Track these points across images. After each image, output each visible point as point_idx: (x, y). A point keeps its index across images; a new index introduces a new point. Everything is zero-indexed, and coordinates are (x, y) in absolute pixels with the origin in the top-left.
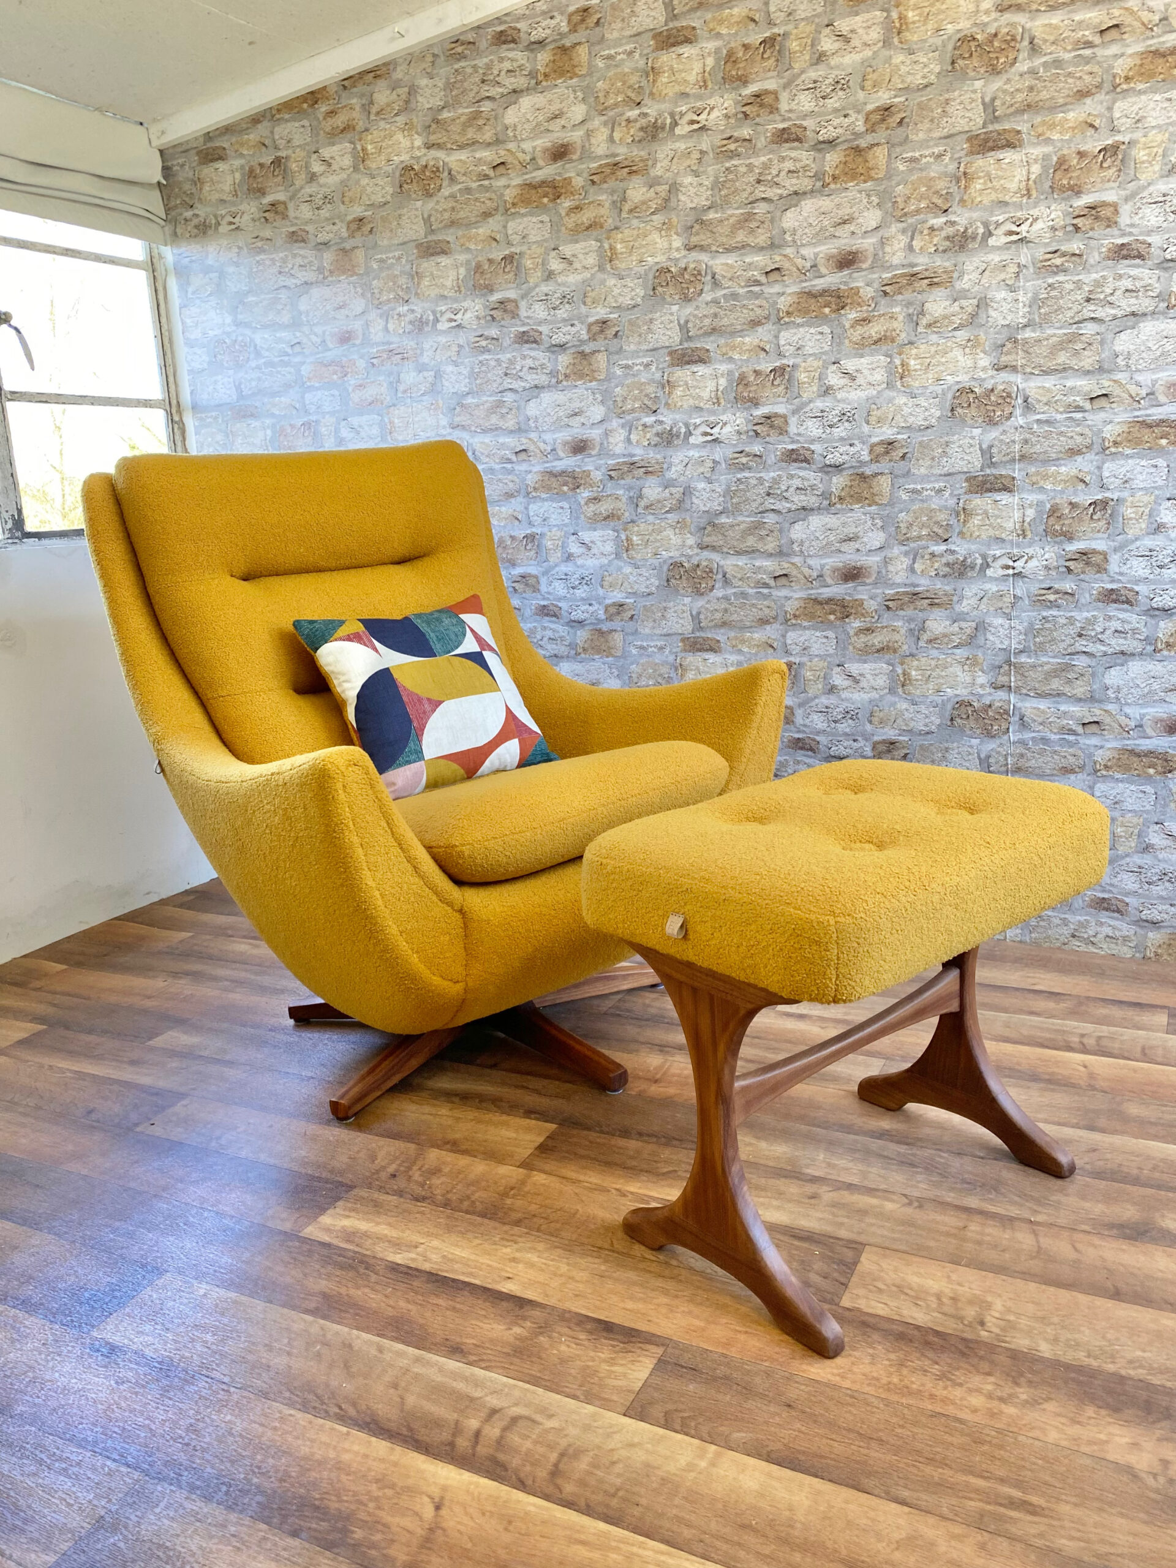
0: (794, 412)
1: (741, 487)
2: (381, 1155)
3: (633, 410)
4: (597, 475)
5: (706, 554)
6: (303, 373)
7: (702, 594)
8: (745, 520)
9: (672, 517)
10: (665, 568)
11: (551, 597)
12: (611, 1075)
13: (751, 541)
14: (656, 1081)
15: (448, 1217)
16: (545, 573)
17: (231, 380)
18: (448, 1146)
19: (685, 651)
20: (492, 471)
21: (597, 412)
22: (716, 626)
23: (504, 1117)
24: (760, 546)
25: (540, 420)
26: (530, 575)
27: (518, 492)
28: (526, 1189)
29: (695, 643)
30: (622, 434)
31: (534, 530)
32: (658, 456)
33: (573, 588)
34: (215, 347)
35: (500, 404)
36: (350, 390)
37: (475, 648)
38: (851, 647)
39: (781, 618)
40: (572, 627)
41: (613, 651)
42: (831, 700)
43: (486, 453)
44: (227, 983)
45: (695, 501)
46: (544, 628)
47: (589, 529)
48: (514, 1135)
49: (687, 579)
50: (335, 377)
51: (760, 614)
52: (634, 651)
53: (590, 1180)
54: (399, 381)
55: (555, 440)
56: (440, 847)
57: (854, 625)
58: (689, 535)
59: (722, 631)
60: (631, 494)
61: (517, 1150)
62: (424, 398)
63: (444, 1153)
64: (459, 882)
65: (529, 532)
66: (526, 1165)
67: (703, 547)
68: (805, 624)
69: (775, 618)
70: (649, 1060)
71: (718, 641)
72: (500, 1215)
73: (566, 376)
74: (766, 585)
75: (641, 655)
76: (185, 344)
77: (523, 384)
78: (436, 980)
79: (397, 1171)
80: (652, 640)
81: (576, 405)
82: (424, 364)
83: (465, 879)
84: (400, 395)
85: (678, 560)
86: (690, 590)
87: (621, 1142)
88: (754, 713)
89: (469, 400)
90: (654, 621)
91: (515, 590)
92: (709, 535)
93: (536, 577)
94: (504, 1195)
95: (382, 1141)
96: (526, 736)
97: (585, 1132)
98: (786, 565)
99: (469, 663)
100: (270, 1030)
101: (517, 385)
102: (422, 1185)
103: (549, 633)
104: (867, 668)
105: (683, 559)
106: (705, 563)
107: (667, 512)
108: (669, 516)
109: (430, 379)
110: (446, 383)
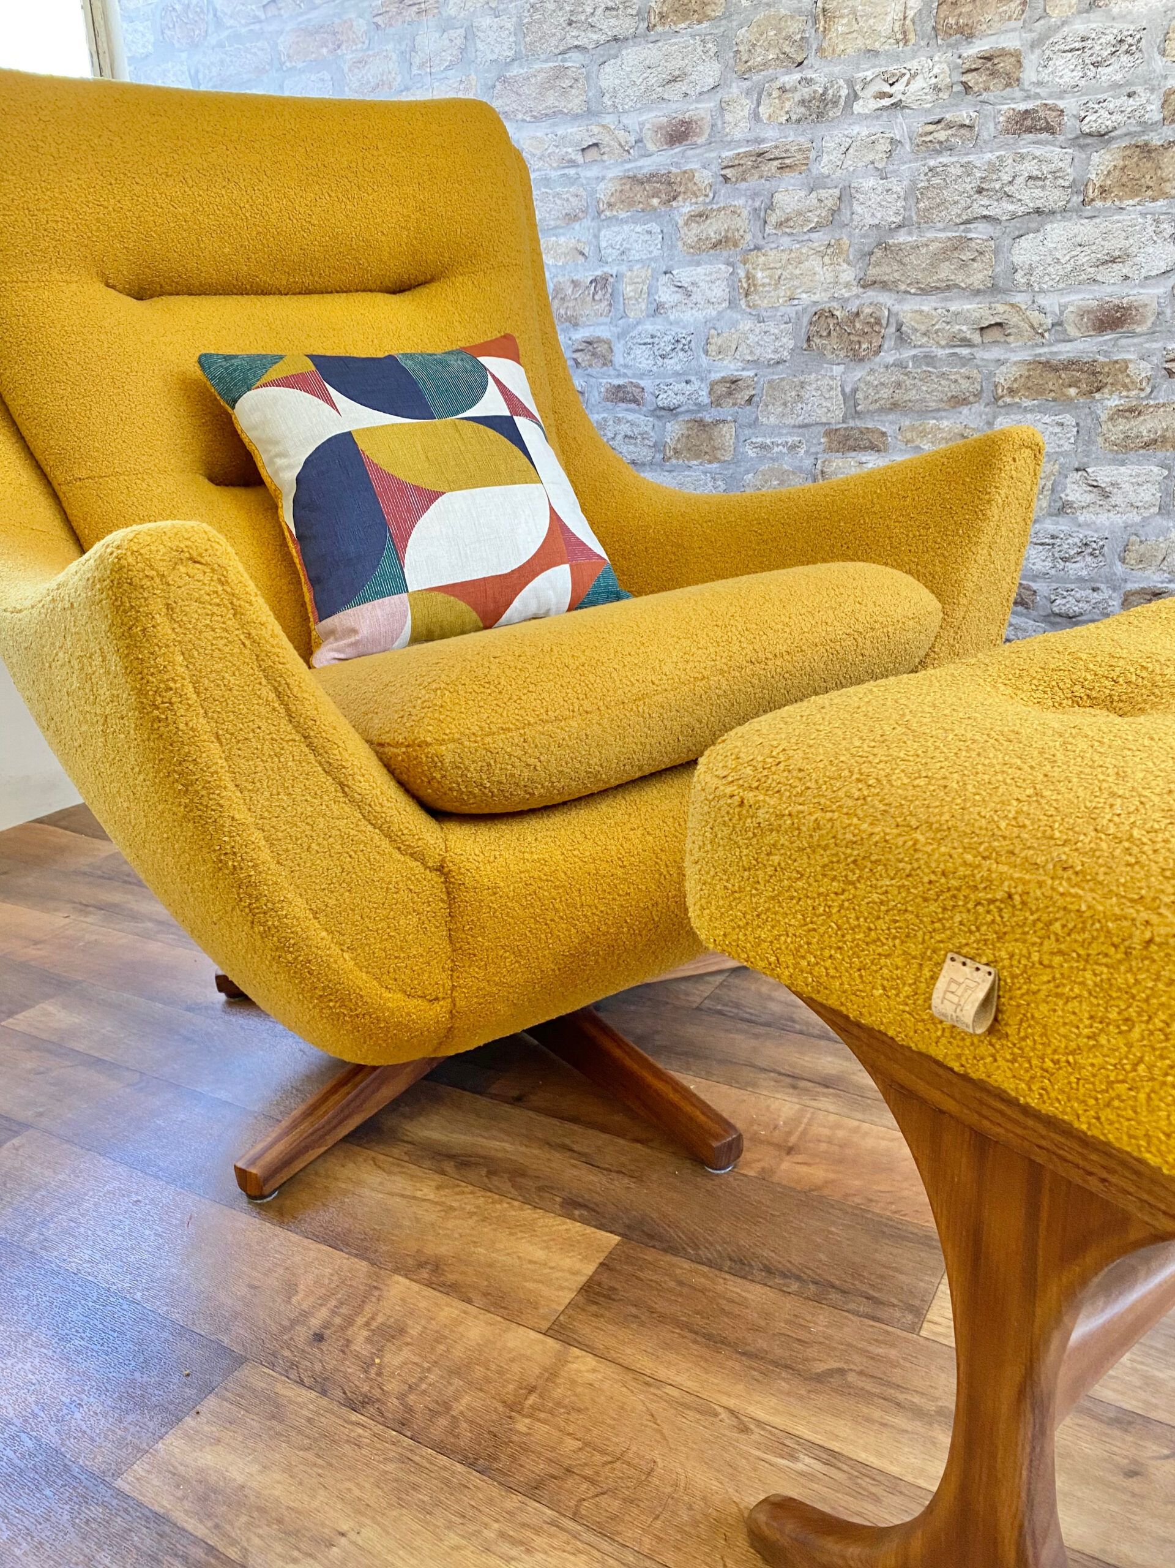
0: (1033, 46)
1: (936, 181)
2: (305, 1282)
3: (765, 65)
4: (705, 177)
5: (872, 295)
6: (281, 48)
7: (862, 360)
8: (938, 236)
9: (820, 238)
10: (805, 320)
11: (629, 373)
12: (715, 1144)
13: (945, 271)
14: (790, 1151)
15: (403, 1459)
16: (620, 336)
17: (185, 68)
18: (425, 1274)
19: (831, 450)
20: (546, 181)
21: (708, 73)
22: (881, 410)
23: (528, 1213)
24: (959, 279)
25: (620, 94)
26: (599, 340)
27: (585, 211)
28: (558, 1393)
29: (847, 438)
30: (748, 104)
31: (607, 269)
32: (802, 139)
33: (663, 357)
34: (162, 18)
35: (560, 72)
36: (346, 69)
37: (502, 409)
38: (1100, 440)
39: (987, 396)
40: (659, 418)
41: (719, 454)
42: (1062, 526)
43: (538, 153)
44: (150, 925)
45: (858, 208)
46: (618, 421)
47: (690, 263)
48: (540, 1254)
49: (840, 336)
50: (324, 51)
51: (954, 389)
52: (751, 453)
53: (678, 1380)
54: (413, 49)
55: (642, 124)
56: (398, 745)
57: (1109, 403)
58: (845, 266)
59: (891, 417)
60: (757, 204)
61: (545, 1291)
62: (450, 73)
63: (416, 1287)
64: (438, 814)
65: (599, 273)
66: (558, 1331)
67: (866, 284)
68: (1027, 403)
69: (978, 395)
70: (775, 1105)
71: (884, 434)
72: (504, 1461)
73: (662, 17)
74: (966, 343)
75: (761, 459)
76: (122, 16)
77: (595, 37)
78: (394, 1000)
79: (326, 1325)
80: (780, 435)
81: (675, 65)
82: (451, 18)
83: (448, 807)
84: (415, 71)
85: (826, 306)
86: (842, 354)
87: (735, 1287)
88: (986, 518)
89: (515, 71)
90: (785, 404)
91: (577, 364)
92: (878, 264)
93: (608, 342)
94: (514, 1407)
95: (316, 1250)
96: (582, 560)
97: (669, 1258)
98: (1001, 308)
99: (491, 433)
100: (189, 1009)
101: (588, 38)
102: (367, 1366)
103: (625, 429)
104: (1123, 474)
105: (835, 304)
106: (867, 310)
107: (811, 230)
108: (814, 236)
109: (458, 42)
110: (480, 46)
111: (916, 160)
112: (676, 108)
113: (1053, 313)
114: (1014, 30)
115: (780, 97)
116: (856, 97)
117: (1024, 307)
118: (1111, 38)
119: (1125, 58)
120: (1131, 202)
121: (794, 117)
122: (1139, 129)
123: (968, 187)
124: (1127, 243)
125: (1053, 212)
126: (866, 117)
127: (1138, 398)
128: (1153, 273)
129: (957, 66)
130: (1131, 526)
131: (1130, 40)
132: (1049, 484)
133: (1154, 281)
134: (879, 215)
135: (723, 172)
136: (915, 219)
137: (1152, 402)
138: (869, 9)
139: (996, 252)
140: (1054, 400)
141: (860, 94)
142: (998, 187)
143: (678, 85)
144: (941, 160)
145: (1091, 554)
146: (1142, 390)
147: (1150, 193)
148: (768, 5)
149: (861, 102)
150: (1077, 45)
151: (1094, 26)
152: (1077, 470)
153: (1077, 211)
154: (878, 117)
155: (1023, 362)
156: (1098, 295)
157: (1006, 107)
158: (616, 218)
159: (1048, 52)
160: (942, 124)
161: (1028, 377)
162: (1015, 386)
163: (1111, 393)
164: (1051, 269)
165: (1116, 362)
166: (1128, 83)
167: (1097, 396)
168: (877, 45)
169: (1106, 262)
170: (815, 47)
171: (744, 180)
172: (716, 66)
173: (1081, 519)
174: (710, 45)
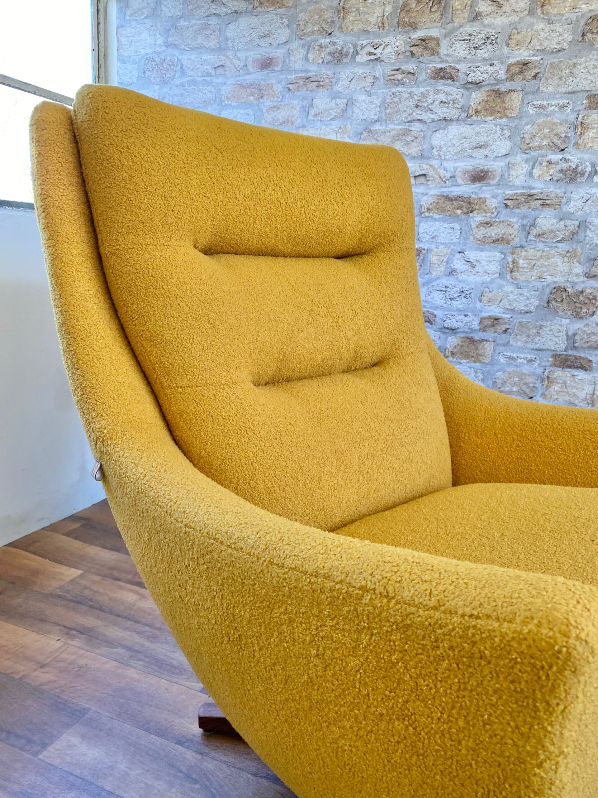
111: (386, 88)
112: (265, 51)
113: (451, 171)
114: (437, 27)
115: (319, 50)
116: (357, 53)
117: (436, 167)
118: (483, 35)
119: (489, 46)
120: (490, 118)
121: (326, 61)
122: (495, 82)
123: (411, 104)
124: (488, 139)
125: (452, 120)
126: (362, 64)
127: (491, 217)
128: (500, 155)
129: (409, 43)
130: (486, 283)
131: (492, 38)
132: (445, 259)
133: (500, 159)
134: (366, 114)
135: (288, 86)
136: (384, 118)
137: (497, 220)
138: (366, 10)
139: (424, 137)
140: (450, 216)
141: (360, 52)
142: (426, 105)
143: (267, 39)
144: (398, 89)
145: (465, 297)
146: (493, 213)
147: (499, 114)
148: (316, 3)
149: (360, 56)
150: (467, 38)
151: (475, 29)
152: (460, 252)
153: (464, 121)
154: (368, 65)
155: (435, 195)
156: (473, 164)
157: (431, 65)
158: (230, 105)
159: (453, 40)
160: (400, 71)
161: (437, 203)
162: (431, 207)
163: (478, 214)
164: (450, 149)
165: (481, 198)
166: (490, 59)
167: (471, 215)
168: (369, 28)
169: (477, 148)
170: (338, 26)
171: (298, 91)
172: (288, 31)
173: (461, 278)
174: (285, 20)
